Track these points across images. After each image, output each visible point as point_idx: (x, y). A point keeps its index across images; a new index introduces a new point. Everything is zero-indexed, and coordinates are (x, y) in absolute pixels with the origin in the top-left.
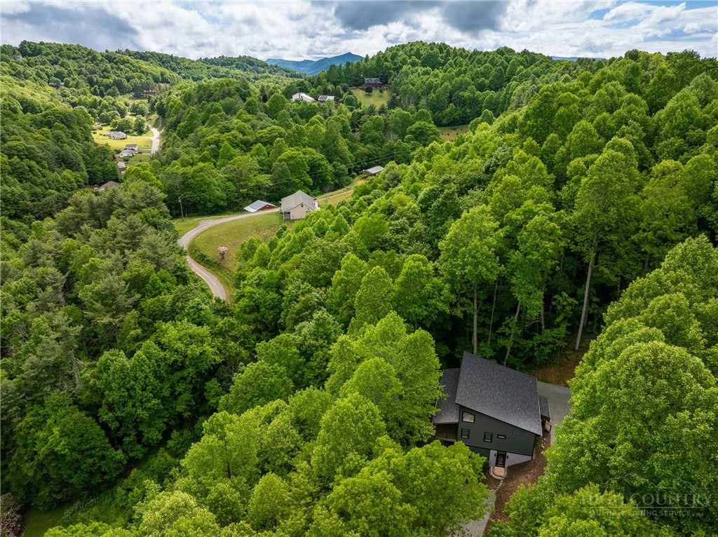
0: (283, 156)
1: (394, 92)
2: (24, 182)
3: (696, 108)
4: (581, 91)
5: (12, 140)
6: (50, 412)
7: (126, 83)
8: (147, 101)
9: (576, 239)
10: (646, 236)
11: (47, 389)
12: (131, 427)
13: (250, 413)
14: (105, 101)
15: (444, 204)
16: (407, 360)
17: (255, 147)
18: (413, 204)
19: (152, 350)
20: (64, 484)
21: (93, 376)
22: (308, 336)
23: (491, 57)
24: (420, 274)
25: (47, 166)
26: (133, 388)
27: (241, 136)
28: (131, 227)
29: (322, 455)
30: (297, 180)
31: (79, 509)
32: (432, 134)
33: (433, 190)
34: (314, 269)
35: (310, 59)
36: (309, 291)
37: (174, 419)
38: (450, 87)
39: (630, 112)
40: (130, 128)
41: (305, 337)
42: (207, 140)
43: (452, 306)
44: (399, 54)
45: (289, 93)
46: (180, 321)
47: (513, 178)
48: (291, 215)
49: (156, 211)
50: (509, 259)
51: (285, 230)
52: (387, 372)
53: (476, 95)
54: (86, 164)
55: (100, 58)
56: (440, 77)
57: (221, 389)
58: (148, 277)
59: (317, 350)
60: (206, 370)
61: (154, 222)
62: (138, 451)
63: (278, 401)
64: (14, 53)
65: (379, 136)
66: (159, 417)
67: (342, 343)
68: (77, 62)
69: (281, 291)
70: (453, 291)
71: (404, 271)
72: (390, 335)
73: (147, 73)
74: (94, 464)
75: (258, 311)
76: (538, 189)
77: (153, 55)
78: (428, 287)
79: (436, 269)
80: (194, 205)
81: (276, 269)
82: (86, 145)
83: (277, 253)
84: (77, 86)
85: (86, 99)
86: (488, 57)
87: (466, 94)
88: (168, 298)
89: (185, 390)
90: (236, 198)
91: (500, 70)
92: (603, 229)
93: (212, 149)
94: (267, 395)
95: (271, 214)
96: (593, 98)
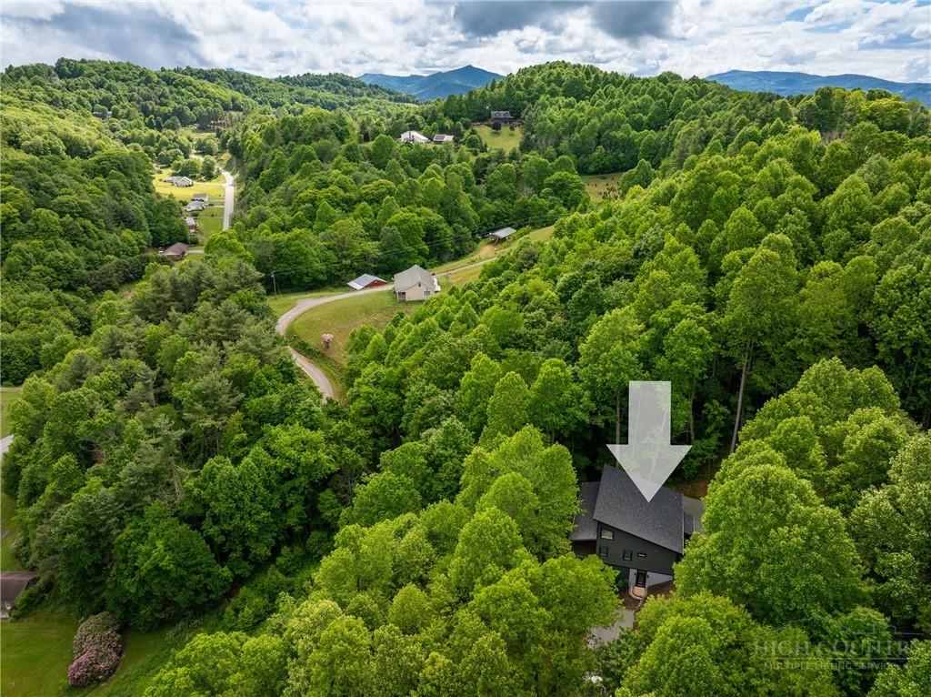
0: (393, 219)
1: (528, 130)
2: (78, 245)
3: (865, 197)
4: (744, 167)
5: (63, 194)
6: (151, 524)
7: (188, 112)
8: (214, 134)
9: (729, 344)
10: (802, 343)
11: (148, 498)
12: (237, 542)
13: (380, 526)
14: (164, 137)
15: (585, 296)
16: (543, 476)
17: (359, 207)
18: (551, 293)
19: (261, 457)
20: (167, 602)
21: (197, 485)
22: (436, 445)
23: (651, 85)
24: (558, 379)
25: (104, 226)
26: (241, 499)
27: (342, 193)
28: (227, 313)
29: (461, 567)
30: (410, 249)
31: (182, 630)
32: (575, 188)
33: (574, 277)
34: (440, 368)
35: (419, 74)
36: (435, 394)
37: (283, 534)
38: (599, 124)
39: (795, 197)
40: (197, 171)
41: (433, 446)
42: (301, 198)
43: (592, 414)
44: (535, 80)
45: (396, 132)
46: (291, 424)
47: (661, 274)
48: (407, 295)
49: (252, 294)
50: (654, 364)
51: (402, 317)
52: (524, 487)
53: (631, 136)
54: (149, 221)
55: (156, 79)
56: (587, 111)
57: (336, 501)
58: (252, 374)
59: (446, 461)
60: (320, 480)
61: (251, 306)
62: (245, 569)
63: (410, 514)
64: (50, 73)
65: (509, 190)
66: (267, 532)
67: (477, 456)
68: (128, 85)
69: (402, 391)
70: (593, 399)
71: (540, 376)
72: (527, 448)
73: (215, 99)
74: (200, 581)
75: (376, 414)
76: (688, 287)
77: (221, 73)
78: (567, 394)
79: (575, 374)
80: (288, 279)
81: (395, 366)
82: (148, 198)
83: (396, 346)
84: (128, 116)
85: (140, 134)
86: (647, 86)
87: (619, 134)
88: (275, 398)
89: (297, 501)
90: (338, 270)
91: (662, 103)
92: (755, 335)
93: (307, 209)
94: (395, 509)
95: (382, 293)
96: (757, 177)
